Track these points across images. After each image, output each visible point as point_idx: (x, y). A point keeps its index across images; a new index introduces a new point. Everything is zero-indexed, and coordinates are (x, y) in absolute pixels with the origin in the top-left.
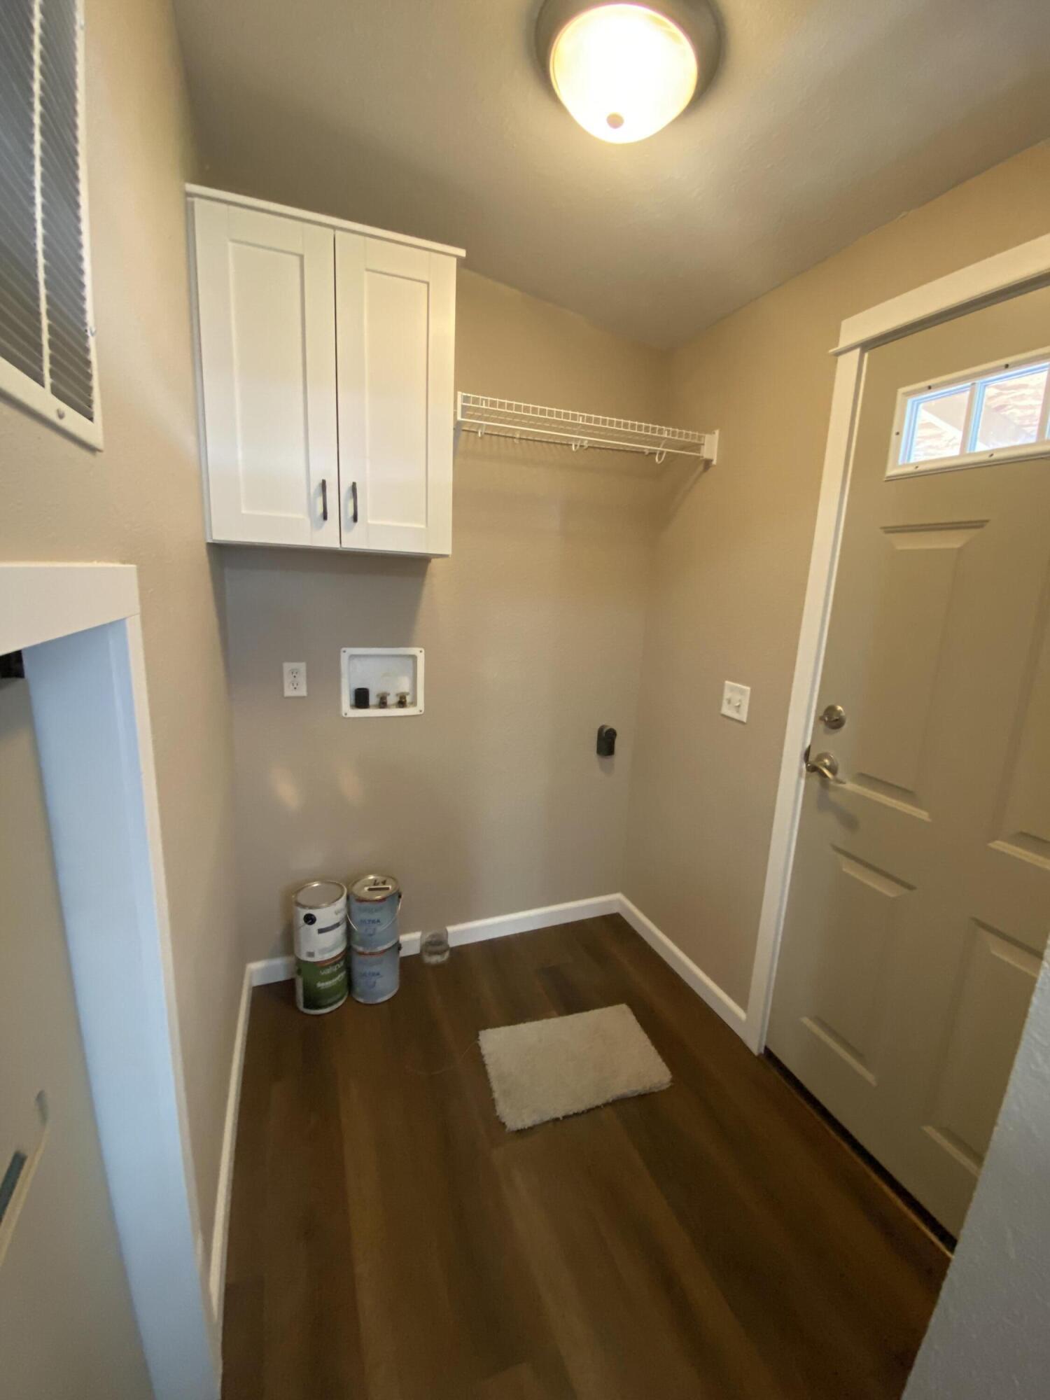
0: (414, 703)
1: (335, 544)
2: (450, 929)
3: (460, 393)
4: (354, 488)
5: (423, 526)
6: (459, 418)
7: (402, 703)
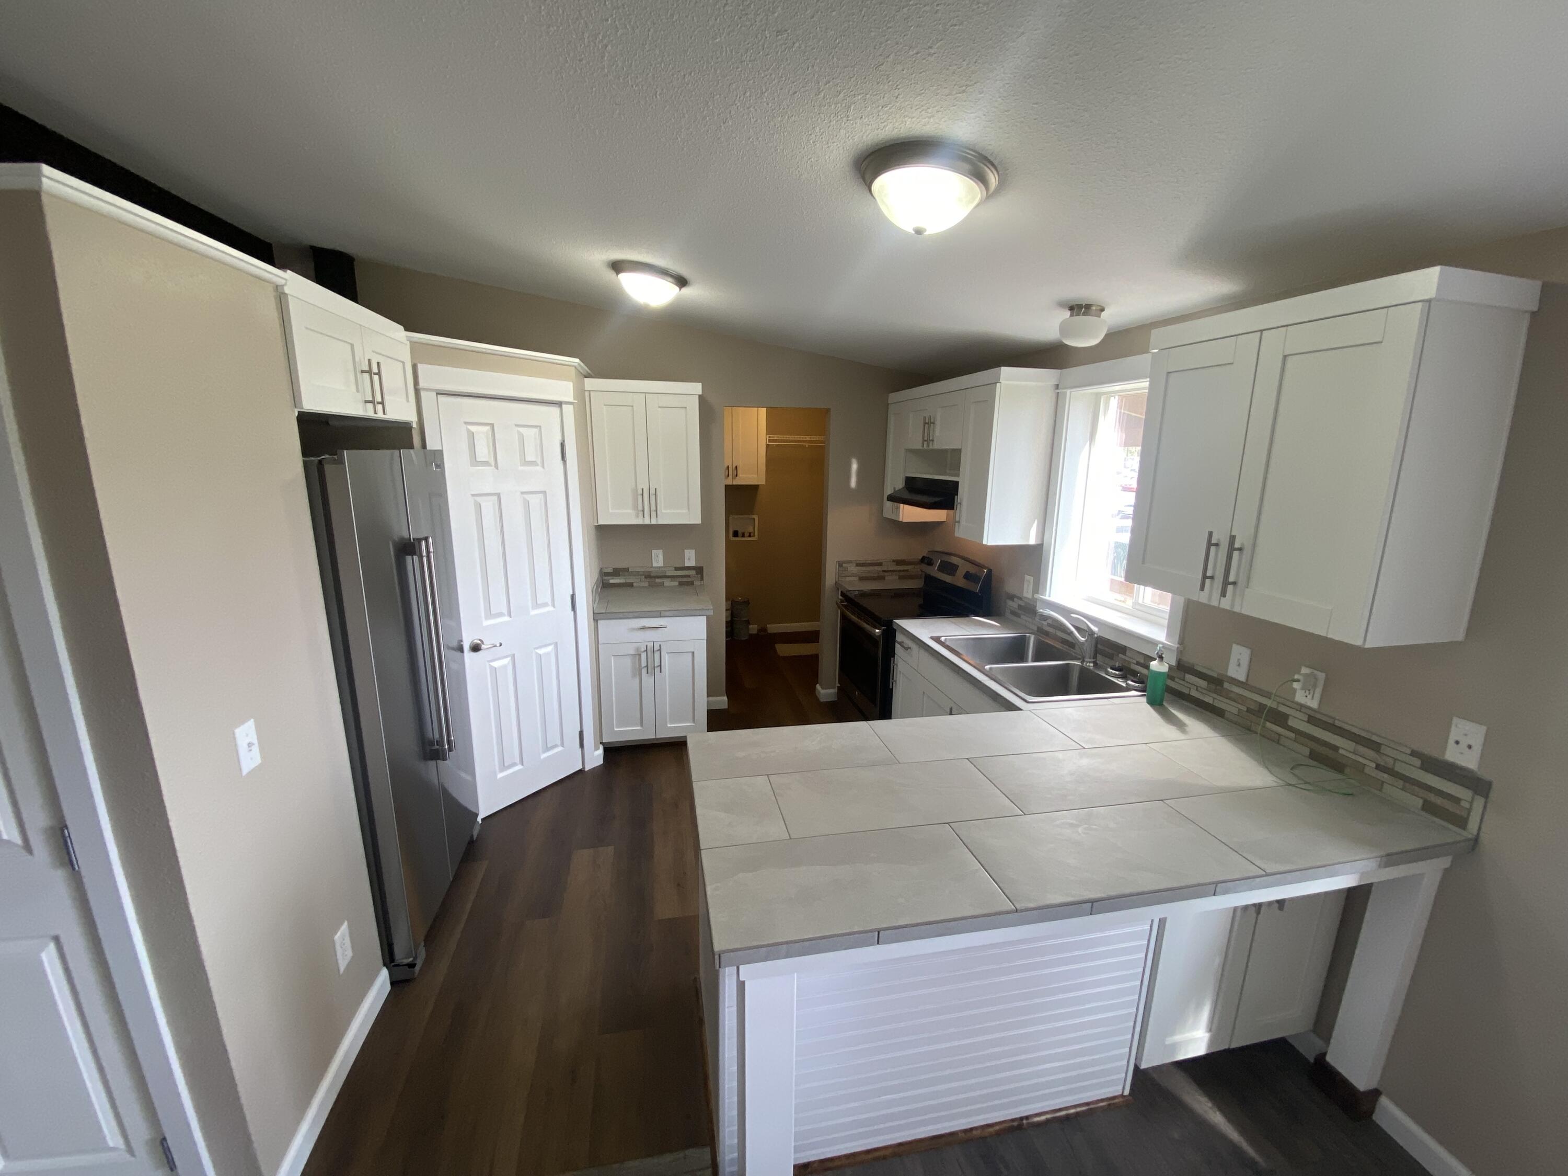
0: (754, 536)
1: (731, 484)
2: (768, 626)
3: (768, 436)
4: (736, 467)
5: (757, 476)
6: (768, 443)
7: (750, 536)
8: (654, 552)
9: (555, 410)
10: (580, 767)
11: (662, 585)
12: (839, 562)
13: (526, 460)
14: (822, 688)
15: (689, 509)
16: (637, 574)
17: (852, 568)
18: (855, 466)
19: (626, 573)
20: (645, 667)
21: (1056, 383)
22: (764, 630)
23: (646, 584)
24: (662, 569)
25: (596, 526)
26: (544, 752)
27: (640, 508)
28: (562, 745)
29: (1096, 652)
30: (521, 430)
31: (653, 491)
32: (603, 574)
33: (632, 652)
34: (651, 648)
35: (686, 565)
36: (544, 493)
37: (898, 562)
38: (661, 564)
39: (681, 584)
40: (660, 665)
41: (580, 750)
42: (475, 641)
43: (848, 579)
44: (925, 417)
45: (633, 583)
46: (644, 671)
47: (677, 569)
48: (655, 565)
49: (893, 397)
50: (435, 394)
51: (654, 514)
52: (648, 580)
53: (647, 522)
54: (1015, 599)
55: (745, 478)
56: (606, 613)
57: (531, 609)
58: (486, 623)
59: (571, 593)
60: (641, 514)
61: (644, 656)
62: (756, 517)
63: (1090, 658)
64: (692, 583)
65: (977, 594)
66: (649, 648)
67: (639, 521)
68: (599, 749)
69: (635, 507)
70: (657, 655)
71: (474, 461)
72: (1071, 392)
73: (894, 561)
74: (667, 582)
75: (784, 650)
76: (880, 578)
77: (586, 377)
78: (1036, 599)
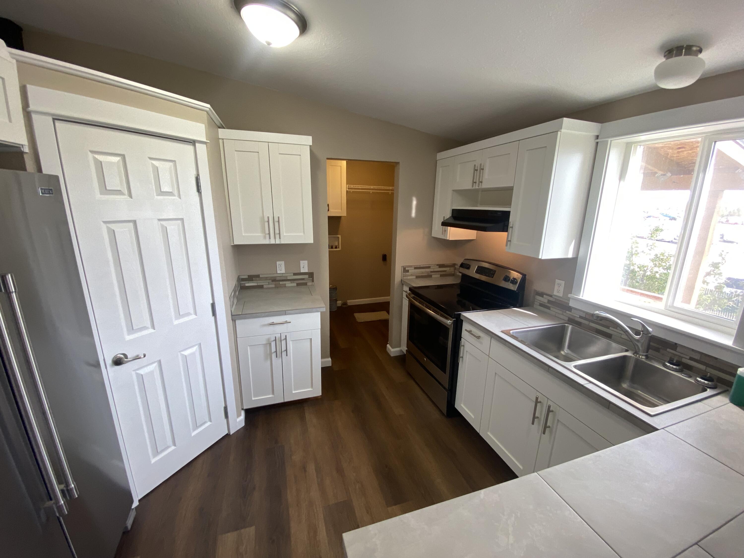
0: (339, 248)
2: (348, 301)
3: (347, 185)
4: (328, 205)
5: (341, 211)
6: (347, 190)
7: (336, 248)
8: (278, 263)
9: (189, 148)
10: (226, 432)
11: (285, 286)
12: (403, 266)
13: (162, 190)
14: (393, 348)
15: (304, 233)
16: (266, 279)
17: (412, 271)
18: (414, 203)
19: (258, 279)
20: (275, 352)
21: (597, 134)
22: (345, 304)
23: (273, 286)
24: (284, 275)
25: (232, 246)
26: (194, 430)
27: (267, 232)
28: (210, 420)
29: (649, 348)
30: (156, 163)
31: (276, 219)
32: (240, 280)
33: (264, 342)
34: (279, 339)
35: (301, 272)
36: (182, 220)
37: (441, 266)
38: (283, 271)
39: (298, 285)
40: (286, 350)
41: (225, 421)
42: (118, 355)
43: (409, 278)
44: (475, 165)
45: (263, 285)
46: (274, 355)
47: (295, 274)
48: (278, 272)
49: (440, 155)
50: (50, 119)
51: (277, 236)
52: (274, 283)
53: (272, 242)
54: (545, 296)
55: (334, 212)
56: (242, 315)
57: (174, 320)
58: (128, 338)
59: (211, 302)
60: (268, 236)
61: (273, 344)
62: (340, 236)
63: (644, 353)
64: (306, 284)
65: (516, 291)
66: (277, 338)
67: (266, 242)
68: (240, 415)
69: (263, 231)
70: (283, 343)
71: (104, 190)
72: (611, 141)
73: (437, 265)
74: (288, 284)
75: (361, 317)
76: (429, 276)
77: (219, 128)
78: (569, 298)
